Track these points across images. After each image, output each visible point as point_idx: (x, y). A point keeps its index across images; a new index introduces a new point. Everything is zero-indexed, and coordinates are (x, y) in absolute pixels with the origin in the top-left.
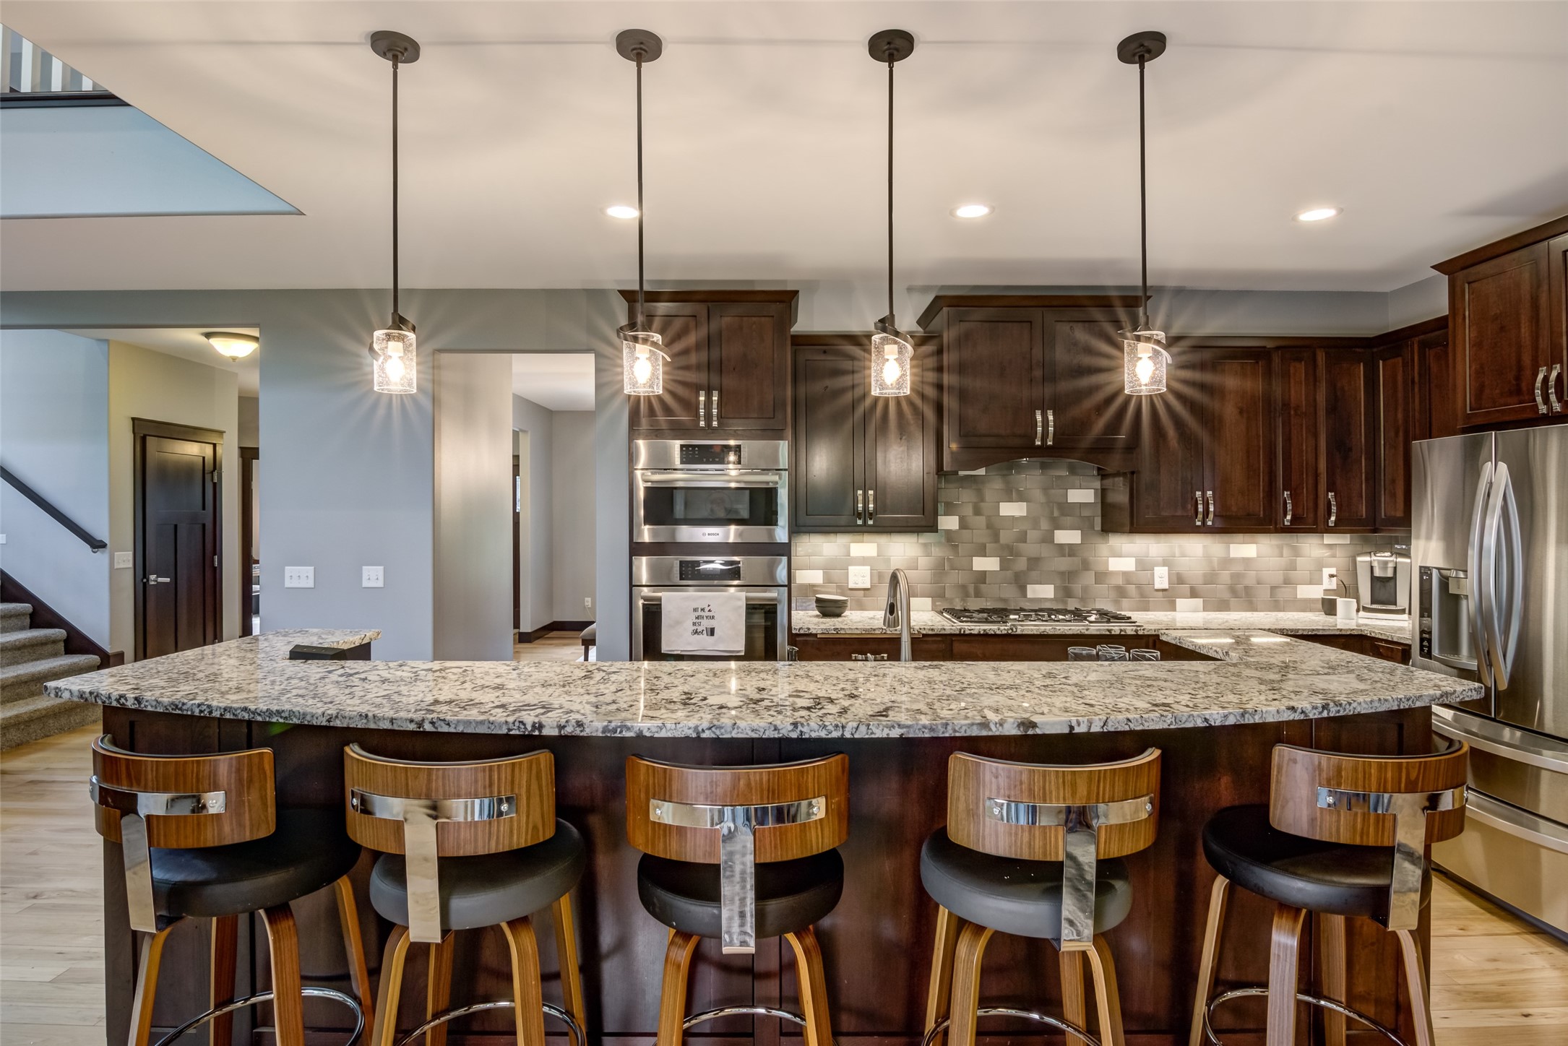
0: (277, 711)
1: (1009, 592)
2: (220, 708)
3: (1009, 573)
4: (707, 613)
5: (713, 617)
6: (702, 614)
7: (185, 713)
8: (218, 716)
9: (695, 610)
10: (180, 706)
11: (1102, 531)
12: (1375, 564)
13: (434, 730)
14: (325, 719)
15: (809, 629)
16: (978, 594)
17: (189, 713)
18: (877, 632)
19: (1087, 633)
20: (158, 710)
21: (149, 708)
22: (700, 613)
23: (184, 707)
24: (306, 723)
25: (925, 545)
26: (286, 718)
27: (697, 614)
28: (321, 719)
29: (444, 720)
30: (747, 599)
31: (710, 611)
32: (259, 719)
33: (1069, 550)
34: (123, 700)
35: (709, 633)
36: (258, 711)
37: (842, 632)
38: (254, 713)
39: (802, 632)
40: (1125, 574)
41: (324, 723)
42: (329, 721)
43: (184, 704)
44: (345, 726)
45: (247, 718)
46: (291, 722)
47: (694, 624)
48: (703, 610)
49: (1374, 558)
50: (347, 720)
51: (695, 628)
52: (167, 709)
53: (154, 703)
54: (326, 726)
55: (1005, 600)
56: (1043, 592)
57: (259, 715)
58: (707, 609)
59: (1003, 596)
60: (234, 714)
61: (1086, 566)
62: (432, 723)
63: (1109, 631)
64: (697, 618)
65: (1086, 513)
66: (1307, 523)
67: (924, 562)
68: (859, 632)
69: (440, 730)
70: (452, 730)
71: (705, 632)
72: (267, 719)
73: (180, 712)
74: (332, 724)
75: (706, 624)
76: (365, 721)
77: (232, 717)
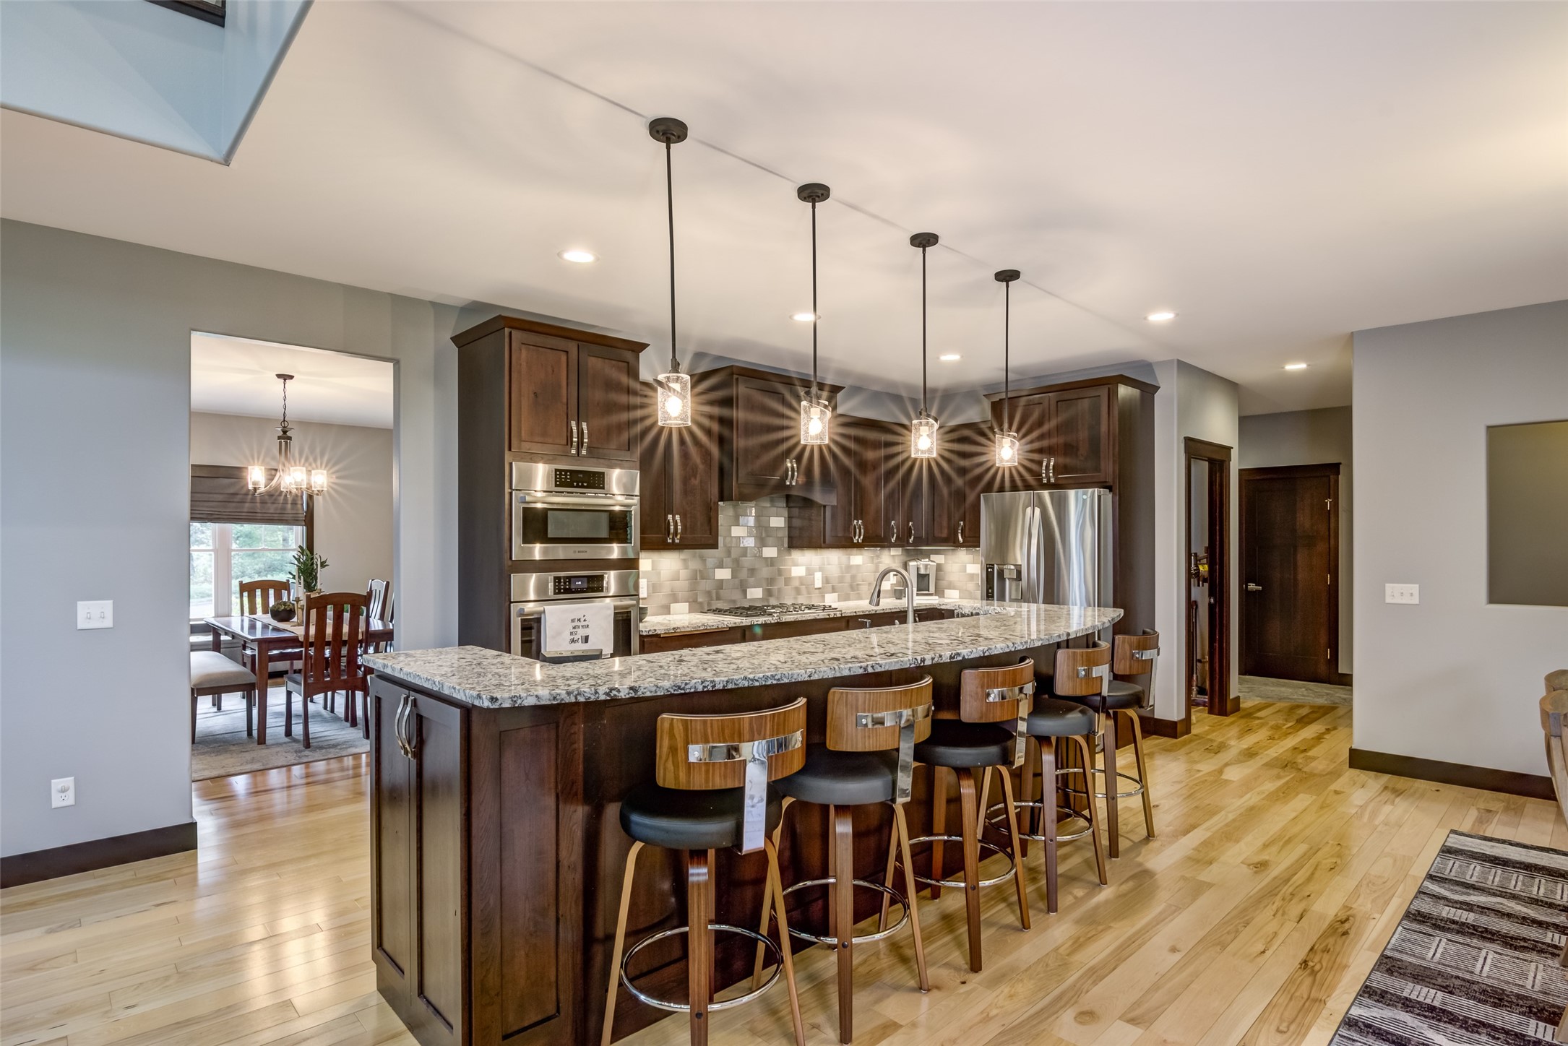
0: (772, 675)
1: (736, 595)
2: (723, 681)
3: (737, 581)
4: (582, 623)
5: (588, 626)
6: (579, 624)
7: (688, 691)
8: (721, 688)
9: (573, 621)
10: (683, 685)
11: (789, 547)
12: (921, 566)
13: (873, 671)
14: (807, 676)
15: (655, 630)
16: (718, 598)
17: (692, 690)
18: (701, 628)
19: (818, 618)
20: (658, 694)
21: (648, 694)
22: (576, 623)
23: (687, 687)
24: (793, 681)
25: (685, 560)
26: (779, 680)
27: (574, 624)
28: (804, 676)
29: (879, 664)
30: (616, 608)
31: (585, 621)
32: (757, 684)
33: (771, 562)
34: (614, 692)
35: (584, 641)
36: (756, 678)
37: (678, 631)
38: (752, 680)
39: (650, 633)
40: (800, 578)
41: (806, 679)
42: (810, 676)
43: (686, 684)
44: (821, 678)
45: (746, 685)
46: (782, 682)
47: (571, 633)
48: (579, 620)
49: (919, 563)
50: (822, 673)
51: (572, 637)
52: (668, 691)
53: (654, 689)
54: (807, 681)
55: (734, 601)
56: (755, 593)
57: (757, 681)
58: (582, 620)
59: (733, 598)
60: (735, 684)
61: (780, 572)
62: (872, 667)
63: (829, 615)
64: (574, 628)
65: (780, 534)
66: (875, 540)
67: (684, 574)
68: (689, 630)
69: (876, 671)
70: (883, 670)
71: (580, 640)
72: (764, 683)
73: (683, 691)
74: (812, 678)
75: (582, 632)
76: (833, 672)
77: (733, 687)
